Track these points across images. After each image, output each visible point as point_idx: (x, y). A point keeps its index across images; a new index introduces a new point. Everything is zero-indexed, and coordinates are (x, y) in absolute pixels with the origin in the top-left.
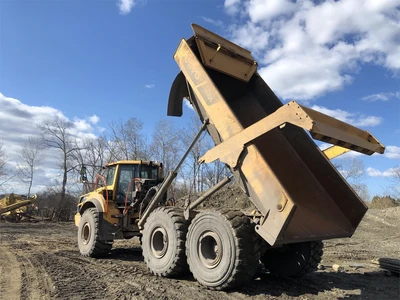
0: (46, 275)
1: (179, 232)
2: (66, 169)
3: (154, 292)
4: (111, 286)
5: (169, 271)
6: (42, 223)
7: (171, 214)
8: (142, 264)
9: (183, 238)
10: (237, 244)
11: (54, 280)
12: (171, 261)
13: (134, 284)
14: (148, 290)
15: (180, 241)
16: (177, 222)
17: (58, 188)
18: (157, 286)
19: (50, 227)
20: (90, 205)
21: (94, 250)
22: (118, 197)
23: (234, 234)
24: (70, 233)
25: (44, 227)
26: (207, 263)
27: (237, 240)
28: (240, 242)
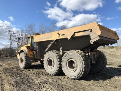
0: (9, 77)
1: (58, 60)
2: (11, 40)
3: (53, 82)
4: (35, 80)
5: (55, 73)
6: (5, 57)
7: (55, 53)
8: (43, 70)
9: (60, 61)
10: (83, 63)
11: (13, 79)
12: (56, 70)
13: (43, 79)
14: (50, 81)
15: (59, 63)
16: (57, 56)
17: (9, 46)
18: (53, 79)
19: (8, 59)
20: (22, 51)
21: (25, 66)
22: (32, 48)
23: (82, 60)
24: (15, 61)
25: (5, 59)
26: (71, 70)
27: (83, 62)
28: (85, 62)
